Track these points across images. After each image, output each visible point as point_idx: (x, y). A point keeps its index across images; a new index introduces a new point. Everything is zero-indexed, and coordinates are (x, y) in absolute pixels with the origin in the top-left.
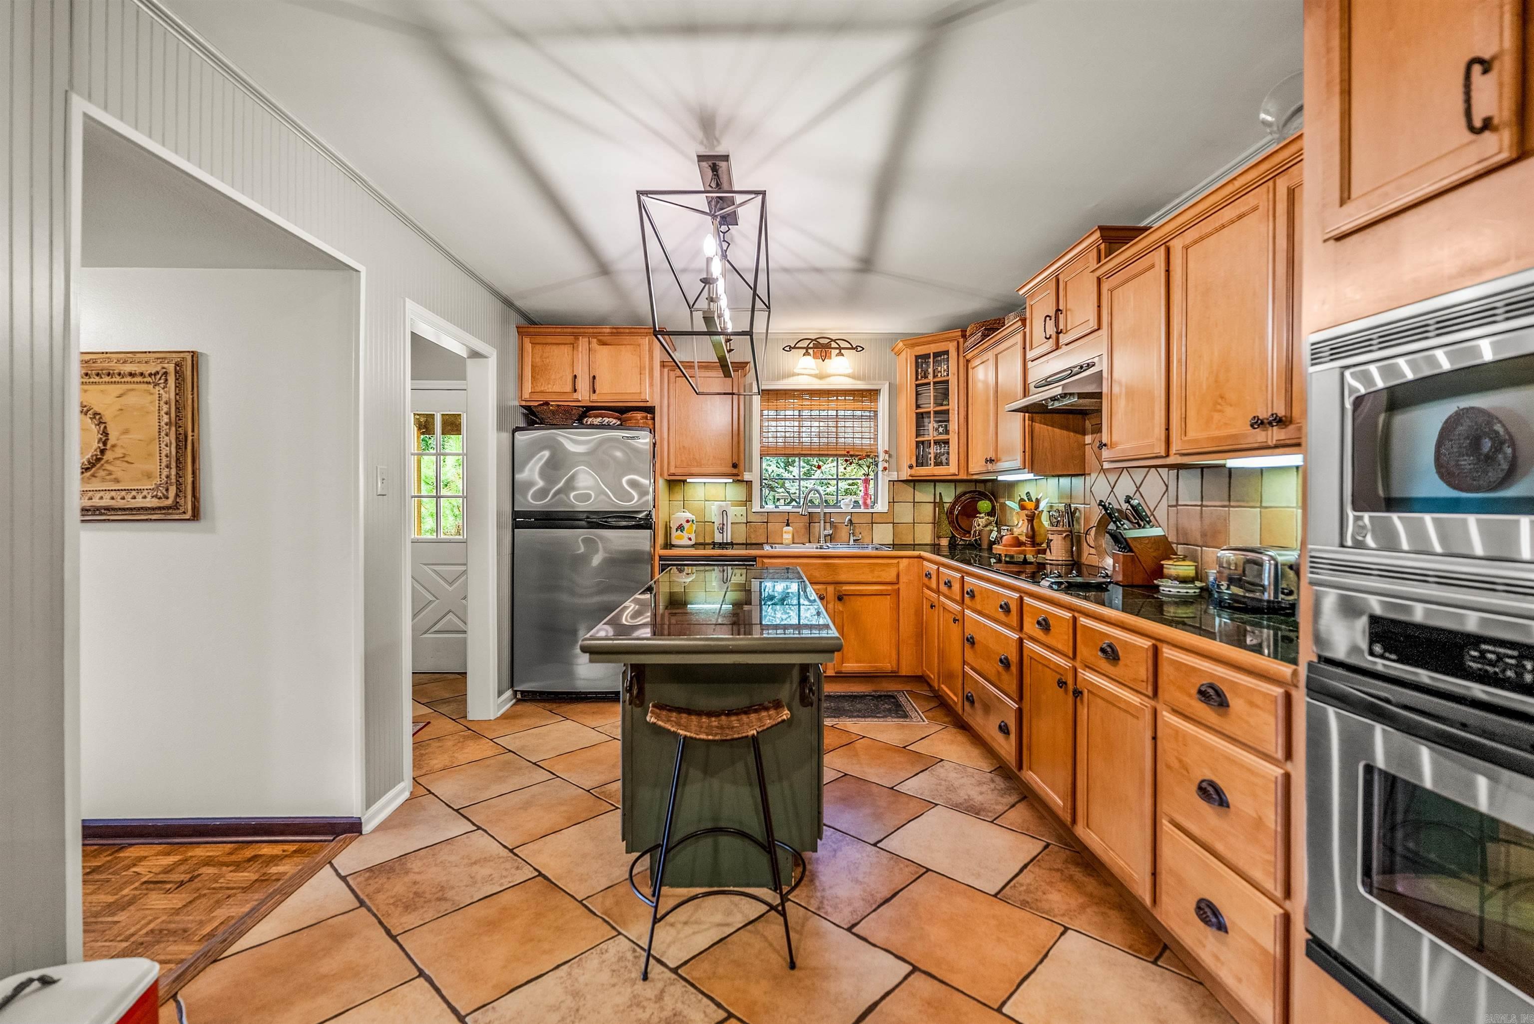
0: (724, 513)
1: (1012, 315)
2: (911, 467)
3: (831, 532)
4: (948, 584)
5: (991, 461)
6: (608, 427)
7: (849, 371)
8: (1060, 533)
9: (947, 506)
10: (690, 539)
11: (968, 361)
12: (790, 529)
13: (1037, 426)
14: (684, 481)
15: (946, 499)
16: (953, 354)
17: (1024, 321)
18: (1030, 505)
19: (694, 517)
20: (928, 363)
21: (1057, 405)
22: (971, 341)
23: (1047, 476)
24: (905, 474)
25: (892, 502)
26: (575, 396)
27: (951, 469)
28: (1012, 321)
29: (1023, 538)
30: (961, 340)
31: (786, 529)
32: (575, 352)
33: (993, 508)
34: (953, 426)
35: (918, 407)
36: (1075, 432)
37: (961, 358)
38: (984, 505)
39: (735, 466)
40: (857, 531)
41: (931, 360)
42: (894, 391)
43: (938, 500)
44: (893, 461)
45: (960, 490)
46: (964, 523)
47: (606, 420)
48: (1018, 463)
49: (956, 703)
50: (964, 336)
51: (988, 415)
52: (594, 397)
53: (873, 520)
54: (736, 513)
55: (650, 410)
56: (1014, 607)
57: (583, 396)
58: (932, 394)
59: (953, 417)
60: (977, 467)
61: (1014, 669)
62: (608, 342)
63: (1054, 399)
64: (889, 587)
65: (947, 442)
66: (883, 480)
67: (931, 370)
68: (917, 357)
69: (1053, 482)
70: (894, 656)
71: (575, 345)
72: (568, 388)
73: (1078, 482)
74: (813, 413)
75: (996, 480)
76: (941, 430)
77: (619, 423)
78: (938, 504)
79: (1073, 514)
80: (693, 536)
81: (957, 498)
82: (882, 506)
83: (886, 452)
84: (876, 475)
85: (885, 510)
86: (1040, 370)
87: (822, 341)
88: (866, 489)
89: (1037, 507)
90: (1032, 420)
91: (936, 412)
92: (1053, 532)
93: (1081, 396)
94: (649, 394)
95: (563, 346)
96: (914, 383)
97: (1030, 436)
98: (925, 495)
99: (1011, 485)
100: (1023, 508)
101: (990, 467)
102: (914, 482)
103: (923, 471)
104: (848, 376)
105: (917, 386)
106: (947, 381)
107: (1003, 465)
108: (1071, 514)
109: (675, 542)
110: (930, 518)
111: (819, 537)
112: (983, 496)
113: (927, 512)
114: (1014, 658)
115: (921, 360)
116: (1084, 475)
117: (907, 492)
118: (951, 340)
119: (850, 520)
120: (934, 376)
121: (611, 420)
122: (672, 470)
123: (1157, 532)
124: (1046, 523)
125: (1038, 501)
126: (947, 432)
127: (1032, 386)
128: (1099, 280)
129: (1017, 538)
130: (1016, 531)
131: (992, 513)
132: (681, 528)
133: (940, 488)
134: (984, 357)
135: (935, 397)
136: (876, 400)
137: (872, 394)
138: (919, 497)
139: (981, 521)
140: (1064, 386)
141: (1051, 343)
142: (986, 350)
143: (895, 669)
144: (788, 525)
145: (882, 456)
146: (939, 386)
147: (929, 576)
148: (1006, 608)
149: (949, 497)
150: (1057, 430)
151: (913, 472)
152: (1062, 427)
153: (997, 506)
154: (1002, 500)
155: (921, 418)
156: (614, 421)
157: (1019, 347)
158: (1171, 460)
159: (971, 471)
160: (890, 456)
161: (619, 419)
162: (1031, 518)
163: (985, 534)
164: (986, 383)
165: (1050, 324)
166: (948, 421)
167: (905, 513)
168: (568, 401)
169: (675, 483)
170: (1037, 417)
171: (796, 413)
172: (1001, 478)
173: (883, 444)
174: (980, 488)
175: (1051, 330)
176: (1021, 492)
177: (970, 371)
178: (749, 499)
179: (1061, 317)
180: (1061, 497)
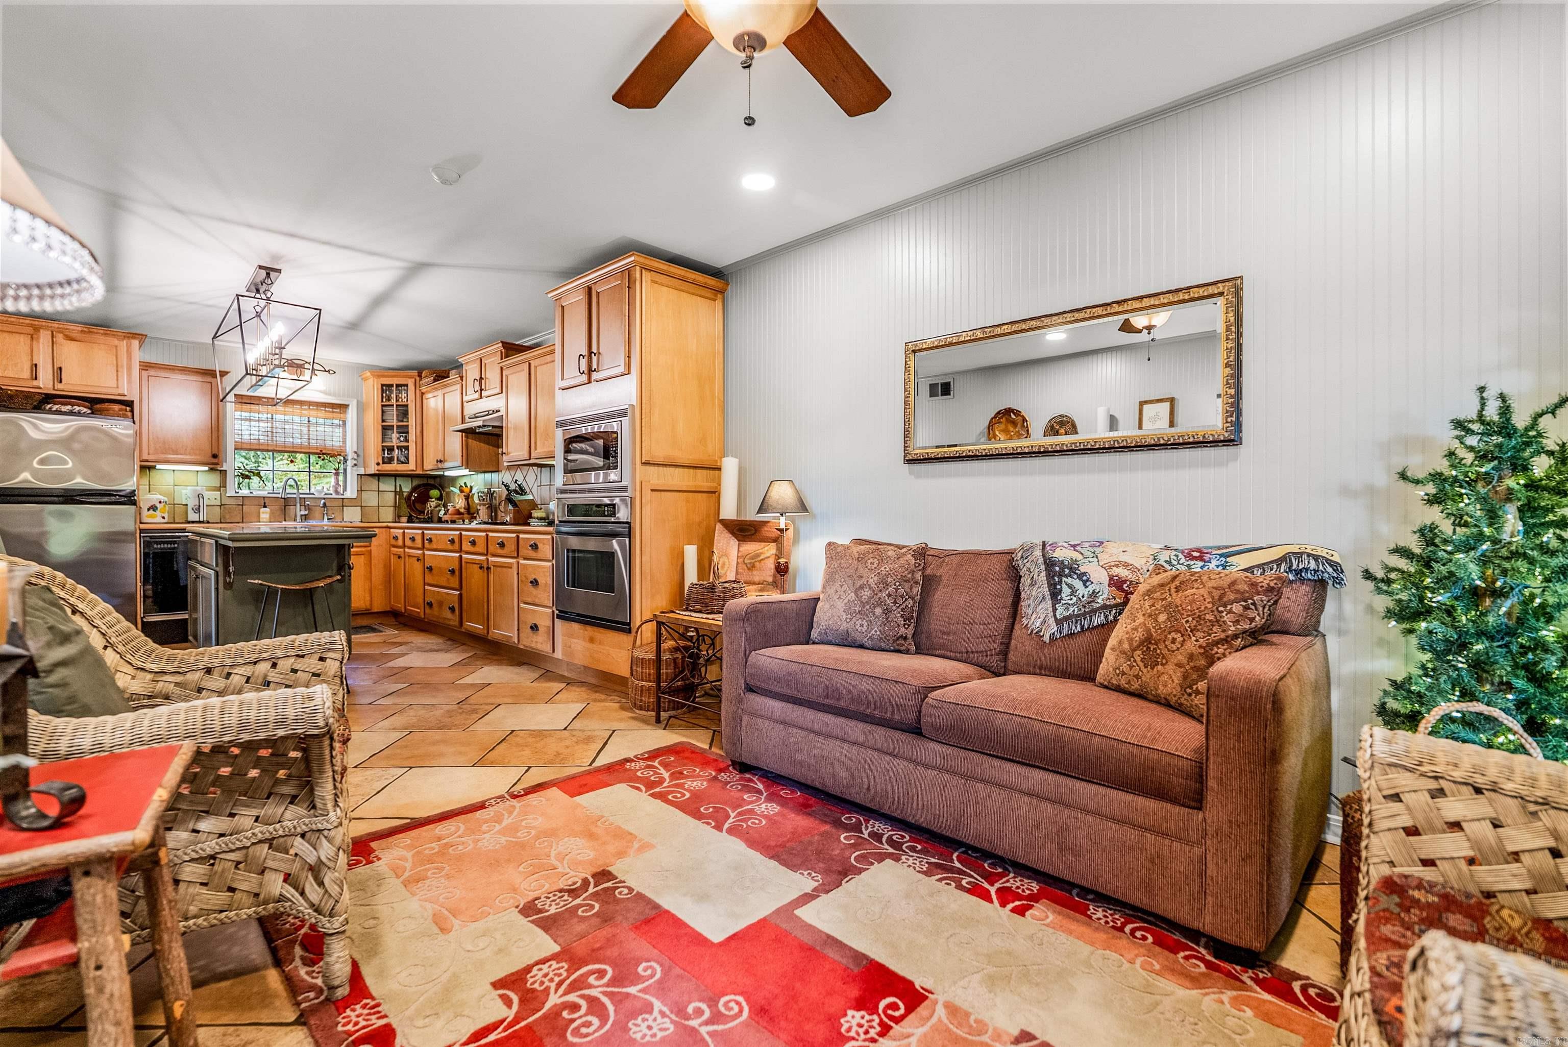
0: (200, 496)
1: (453, 372)
2: (378, 464)
3: (306, 512)
4: (413, 539)
5: (441, 461)
6: (79, 414)
7: (323, 388)
8: (484, 505)
9: (405, 494)
10: (164, 518)
11: (423, 394)
12: (267, 510)
13: (470, 441)
14: (154, 467)
15: (404, 490)
16: (411, 387)
17: (462, 378)
18: (467, 490)
19: (166, 499)
20: (391, 392)
21: (481, 430)
22: (425, 381)
23: (478, 472)
24: (373, 469)
25: (360, 491)
26: (35, 383)
27: (411, 466)
28: (453, 375)
29: (462, 510)
30: (418, 379)
31: (263, 510)
32: (34, 342)
33: (441, 495)
34: (412, 436)
35: (383, 421)
36: (494, 446)
37: (418, 391)
38: (435, 493)
39: (215, 456)
40: (330, 512)
41: (394, 388)
42: (362, 408)
43: (398, 489)
44: (361, 460)
45: (416, 482)
46: (418, 506)
47: (77, 408)
48: (458, 463)
49: (419, 613)
50: (420, 376)
51: (438, 431)
52: (59, 386)
53: (344, 503)
54: (212, 497)
55: (130, 404)
56: (456, 540)
57: (45, 383)
58: (395, 413)
59: (412, 431)
60: (429, 465)
61: (457, 573)
62: (78, 338)
63: (479, 427)
64: (363, 549)
65: (407, 448)
66: (352, 473)
67: (394, 396)
68: (382, 385)
69: (481, 476)
70: (368, 598)
71: (35, 336)
72: (26, 374)
73: (495, 475)
74: (287, 418)
75: (443, 476)
76: (402, 439)
77: (89, 411)
78: (398, 493)
79: (492, 494)
80: (166, 516)
81: (414, 489)
82: (351, 493)
83: (355, 452)
84: (345, 470)
85: (355, 496)
86: (470, 409)
87: (296, 362)
88: (337, 480)
89: (471, 491)
90: (467, 437)
91: (398, 427)
92: (480, 505)
93: (493, 427)
94: (127, 389)
95: (18, 335)
96: (380, 404)
97: (466, 448)
98: (388, 486)
99: (453, 480)
100: (462, 491)
101: (440, 465)
102: (378, 476)
103: (388, 467)
104: (321, 392)
105: (383, 406)
106: (407, 406)
107: (447, 465)
108: (491, 494)
109: (145, 520)
110: (391, 503)
111: (296, 516)
112: (434, 487)
113: (390, 498)
114: (456, 567)
115: (386, 388)
116: (498, 471)
117: (373, 484)
118: (411, 377)
119: (325, 504)
120: (397, 401)
121: (81, 408)
122: (145, 457)
123: (530, 497)
124: (477, 501)
125: (471, 487)
126: (407, 440)
127: (467, 418)
128: (502, 369)
129: (458, 510)
130: (458, 506)
131: (440, 498)
132: (153, 508)
133: (400, 481)
134: (436, 393)
135: (397, 416)
136: (345, 412)
137: (343, 407)
138: (383, 487)
139: (432, 504)
140: (484, 421)
141: (477, 395)
142: (436, 389)
143: (369, 607)
144: (265, 507)
145: (351, 455)
146: (400, 408)
147: (396, 538)
148: (452, 541)
149: (407, 489)
150: (482, 445)
151: (379, 468)
152: (485, 443)
153: (444, 494)
154: (447, 490)
155: (386, 429)
156: (85, 410)
157: (459, 392)
158: (531, 461)
159: (425, 468)
160: (358, 456)
161: (90, 409)
162: (467, 498)
163: (435, 513)
164: (436, 410)
165: (477, 384)
166: (407, 433)
167: (371, 499)
168: (27, 386)
169: (146, 468)
170: (470, 435)
171: (269, 416)
172: (447, 473)
173: (351, 447)
174: (431, 482)
175: (477, 388)
176: (461, 482)
177: (425, 401)
178: (223, 485)
179: (483, 381)
180: (485, 484)
